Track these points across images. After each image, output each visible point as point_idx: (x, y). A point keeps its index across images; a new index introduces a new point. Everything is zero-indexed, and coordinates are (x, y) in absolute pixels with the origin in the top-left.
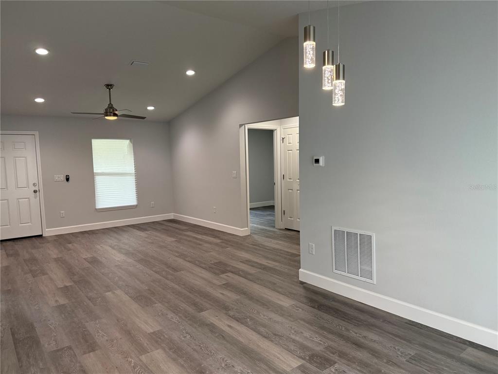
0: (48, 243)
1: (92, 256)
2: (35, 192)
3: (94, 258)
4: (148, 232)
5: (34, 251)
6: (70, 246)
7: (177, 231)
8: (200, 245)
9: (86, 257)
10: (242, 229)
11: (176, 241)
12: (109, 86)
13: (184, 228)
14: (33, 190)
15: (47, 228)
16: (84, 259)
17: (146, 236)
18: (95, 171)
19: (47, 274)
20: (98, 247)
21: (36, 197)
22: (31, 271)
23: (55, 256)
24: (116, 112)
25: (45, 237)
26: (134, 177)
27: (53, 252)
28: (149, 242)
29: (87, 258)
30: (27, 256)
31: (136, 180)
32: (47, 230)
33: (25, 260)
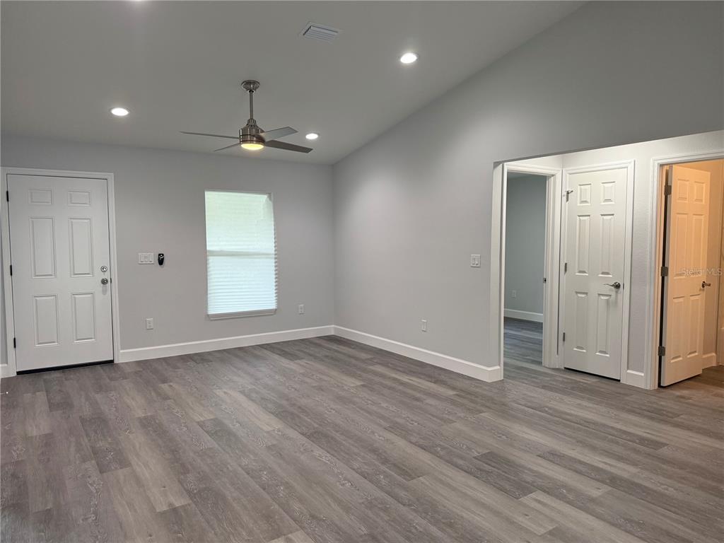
0: (125, 378)
1: (212, 417)
2: (104, 282)
3: (217, 422)
4: (302, 362)
5: (98, 397)
6: (165, 387)
7: (353, 361)
8: (417, 399)
9: (202, 419)
10: (490, 369)
11: (363, 386)
12: (251, 86)
13: (363, 356)
14: (101, 279)
15: (122, 349)
16: (198, 423)
17: (302, 371)
18: (208, 248)
19: (129, 465)
20: (219, 392)
21: (104, 292)
22: (95, 452)
23: (140, 413)
24: (262, 134)
25: (117, 364)
26: (274, 261)
27: (136, 403)
28: (314, 387)
29: (203, 422)
30: (87, 411)
31: (276, 266)
32: (121, 351)
33: (83, 420)
